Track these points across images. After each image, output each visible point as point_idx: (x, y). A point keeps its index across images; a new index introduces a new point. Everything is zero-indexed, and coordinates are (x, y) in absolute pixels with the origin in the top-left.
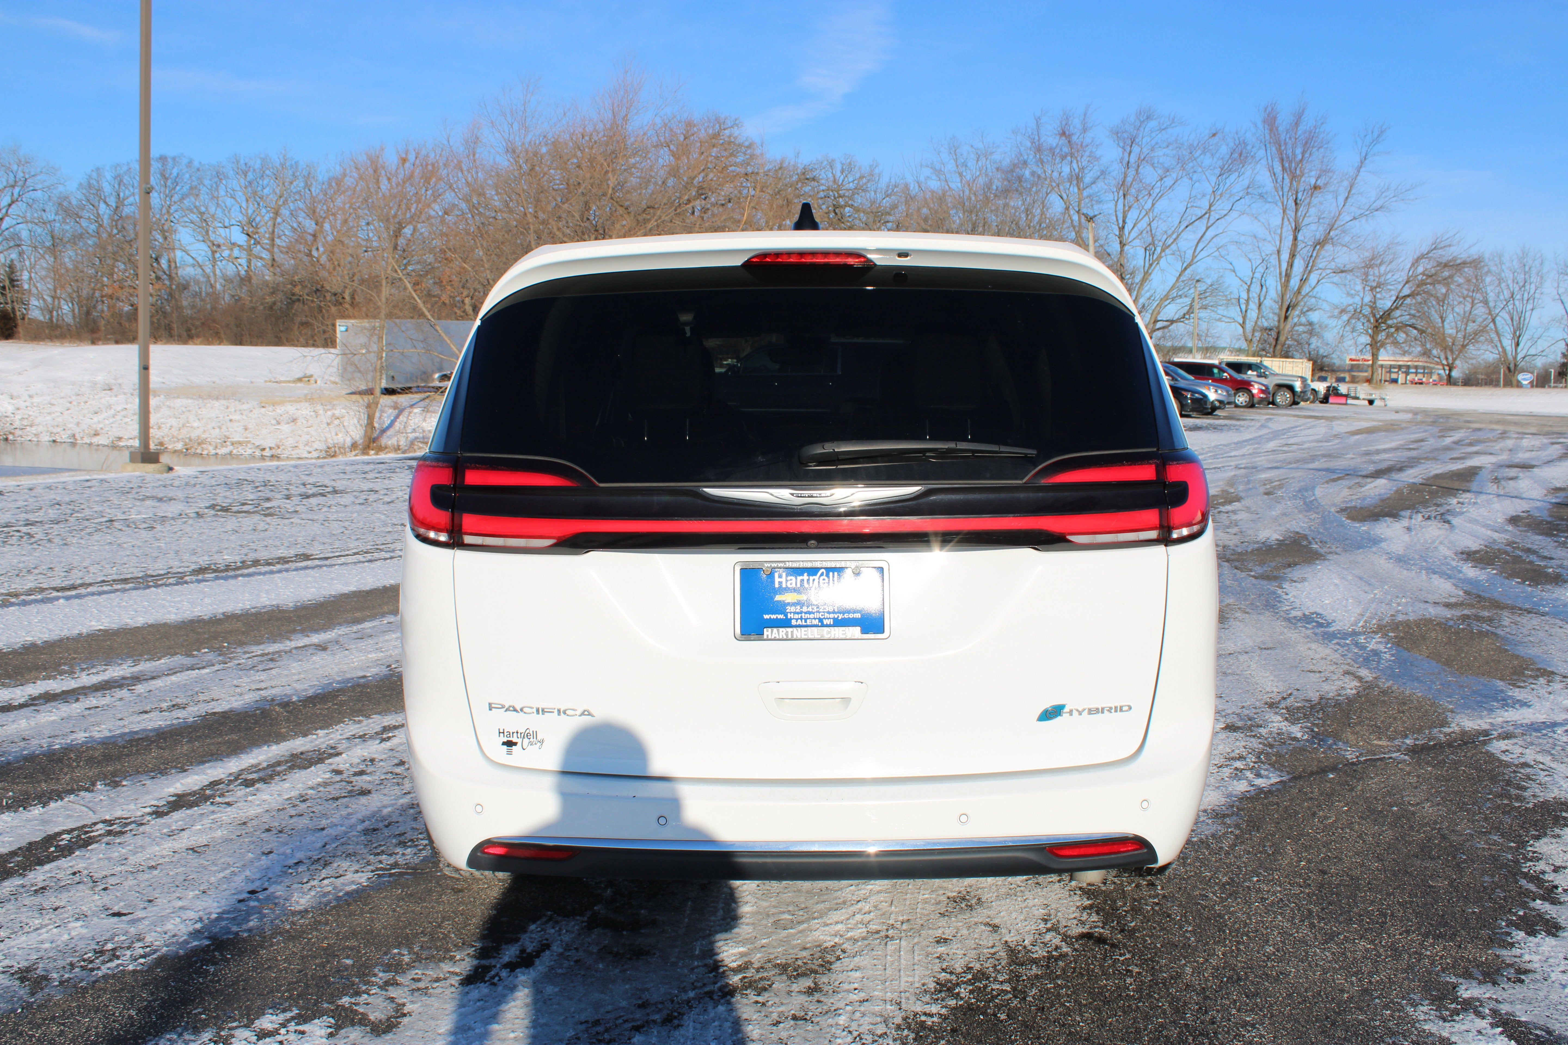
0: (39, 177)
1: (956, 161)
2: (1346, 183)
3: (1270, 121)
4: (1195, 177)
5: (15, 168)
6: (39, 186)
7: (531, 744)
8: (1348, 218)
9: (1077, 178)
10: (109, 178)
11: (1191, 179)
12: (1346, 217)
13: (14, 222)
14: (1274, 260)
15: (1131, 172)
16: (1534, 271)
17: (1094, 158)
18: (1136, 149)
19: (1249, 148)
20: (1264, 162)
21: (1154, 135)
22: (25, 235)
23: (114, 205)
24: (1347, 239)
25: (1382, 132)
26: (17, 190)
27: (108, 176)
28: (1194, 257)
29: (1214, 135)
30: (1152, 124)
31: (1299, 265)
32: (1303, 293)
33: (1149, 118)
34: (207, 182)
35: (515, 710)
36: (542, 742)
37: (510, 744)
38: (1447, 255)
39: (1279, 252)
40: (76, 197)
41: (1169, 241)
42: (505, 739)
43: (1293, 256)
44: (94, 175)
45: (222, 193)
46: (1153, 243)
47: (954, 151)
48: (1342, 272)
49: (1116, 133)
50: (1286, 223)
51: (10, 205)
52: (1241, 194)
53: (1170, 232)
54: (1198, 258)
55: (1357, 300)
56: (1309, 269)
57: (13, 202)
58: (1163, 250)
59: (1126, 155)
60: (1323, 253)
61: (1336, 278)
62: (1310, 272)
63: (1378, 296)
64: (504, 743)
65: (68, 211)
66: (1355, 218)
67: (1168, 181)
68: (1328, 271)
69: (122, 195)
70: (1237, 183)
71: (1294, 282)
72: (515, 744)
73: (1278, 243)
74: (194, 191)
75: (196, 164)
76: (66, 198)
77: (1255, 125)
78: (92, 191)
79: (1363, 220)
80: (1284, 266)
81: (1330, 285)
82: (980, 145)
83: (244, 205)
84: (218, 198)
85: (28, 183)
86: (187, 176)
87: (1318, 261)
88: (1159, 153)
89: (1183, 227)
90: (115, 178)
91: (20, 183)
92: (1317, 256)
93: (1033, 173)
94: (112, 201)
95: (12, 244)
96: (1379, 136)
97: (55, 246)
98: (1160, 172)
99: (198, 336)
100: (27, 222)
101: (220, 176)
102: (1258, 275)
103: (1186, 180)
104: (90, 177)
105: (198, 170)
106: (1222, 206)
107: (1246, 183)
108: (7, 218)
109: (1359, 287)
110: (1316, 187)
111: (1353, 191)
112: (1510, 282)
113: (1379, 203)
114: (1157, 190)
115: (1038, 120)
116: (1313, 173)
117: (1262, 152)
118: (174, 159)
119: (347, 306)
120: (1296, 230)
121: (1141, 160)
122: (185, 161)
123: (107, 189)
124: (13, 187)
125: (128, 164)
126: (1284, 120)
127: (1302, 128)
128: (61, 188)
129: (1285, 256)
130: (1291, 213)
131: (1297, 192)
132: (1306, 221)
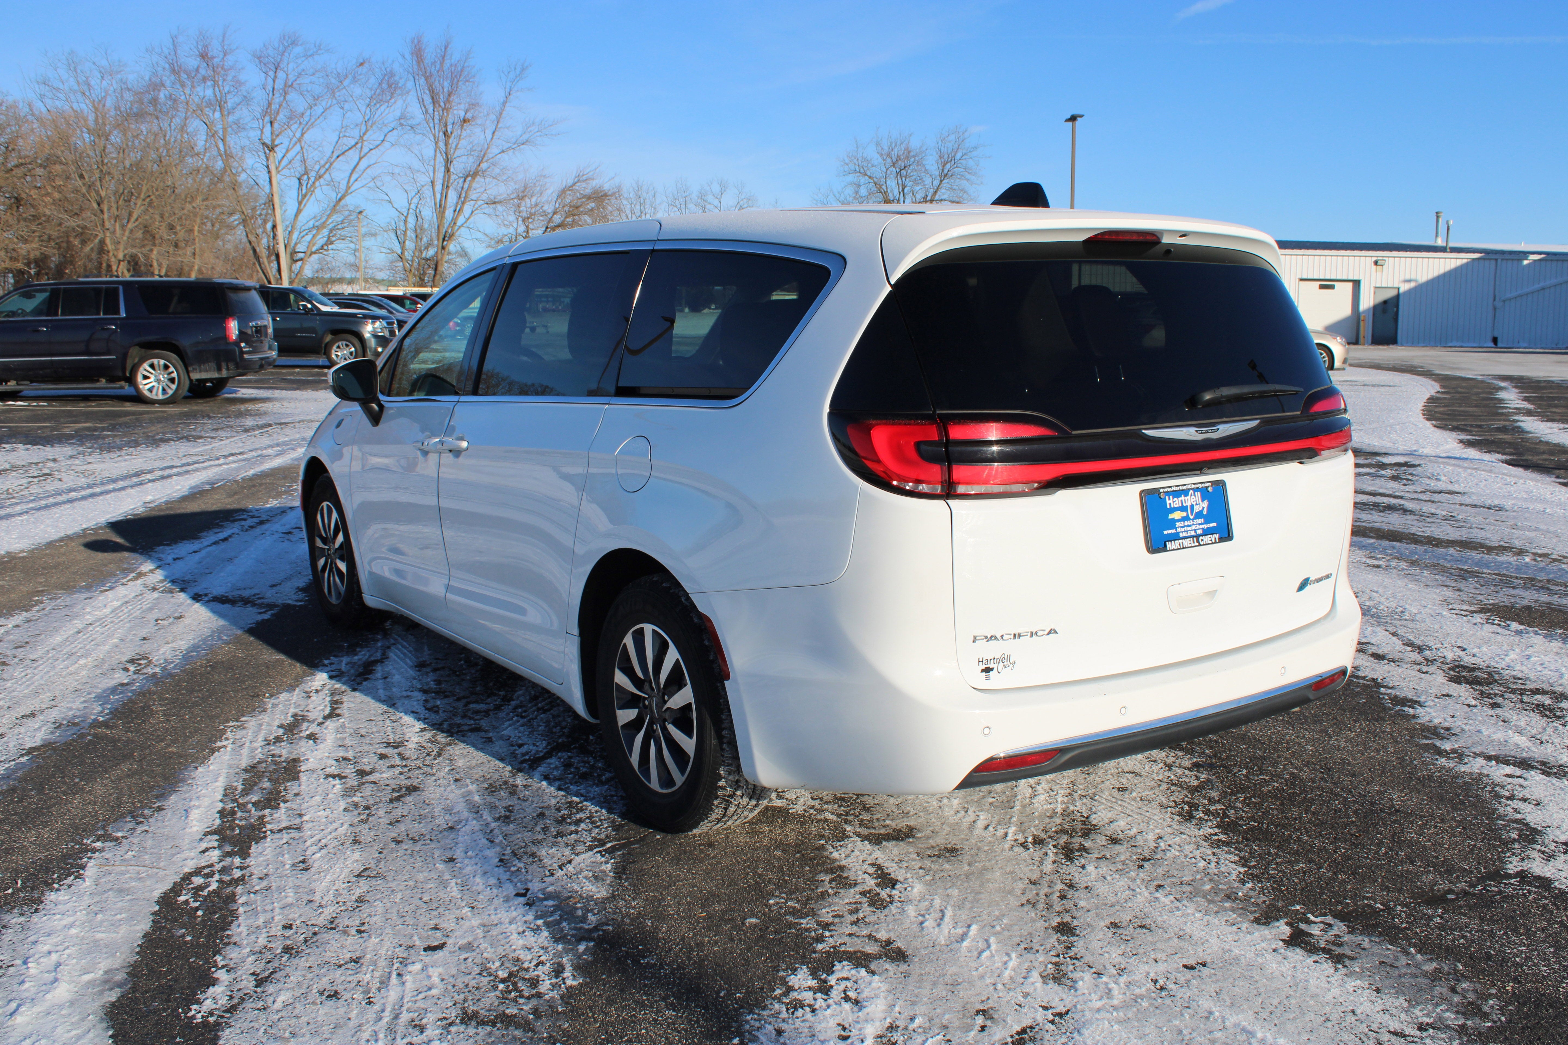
1: (76, 78)
2: (493, 117)
3: (418, 53)
4: (346, 106)
7: (1005, 667)
8: (496, 151)
9: (220, 104)
11: (342, 108)
12: (494, 150)
14: (427, 192)
15: (278, 99)
16: (648, 202)
17: (238, 84)
18: (281, 75)
19: (397, 78)
20: (413, 93)
21: (299, 61)
24: (497, 171)
25: (523, 69)
28: (348, 188)
29: (362, 64)
30: (298, 50)
31: (452, 196)
32: (459, 223)
33: (294, 43)
35: (996, 638)
36: (1014, 664)
37: (987, 670)
38: (587, 188)
39: (433, 183)
41: (322, 171)
42: (984, 667)
43: (446, 187)
46: (306, 173)
47: (73, 66)
48: (495, 203)
49: (259, 58)
50: (439, 155)
52: (392, 125)
53: (322, 163)
54: (352, 189)
55: (511, 230)
56: (463, 199)
58: (316, 179)
59: (270, 81)
60: (474, 185)
61: (489, 209)
62: (463, 203)
63: (531, 226)
64: (983, 671)
66: (503, 151)
67: (319, 110)
68: (480, 203)
70: (390, 112)
71: (449, 214)
72: (992, 669)
73: (431, 174)
77: (403, 56)
79: (511, 152)
80: (438, 196)
81: (483, 216)
82: (104, 63)
87: (470, 193)
88: (305, 80)
89: (335, 157)
92: (470, 187)
93: (170, 97)
96: (521, 73)
98: (310, 100)
102: (413, 206)
103: (337, 108)
106: (374, 136)
107: (398, 114)
109: (512, 218)
110: (465, 121)
111: (500, 125)
112: (628, 212)
113: (525, 137)
114: (307, 119)
115: (174, 39)
116: (462, 107)
117: (410, 84)
120: (448, 162)
121: (288, 87)
126: (430, 54)
127: (447, 64)
129: (438, 187)
130: (441, 145)
131: (446, 126)
132: (458, 153)
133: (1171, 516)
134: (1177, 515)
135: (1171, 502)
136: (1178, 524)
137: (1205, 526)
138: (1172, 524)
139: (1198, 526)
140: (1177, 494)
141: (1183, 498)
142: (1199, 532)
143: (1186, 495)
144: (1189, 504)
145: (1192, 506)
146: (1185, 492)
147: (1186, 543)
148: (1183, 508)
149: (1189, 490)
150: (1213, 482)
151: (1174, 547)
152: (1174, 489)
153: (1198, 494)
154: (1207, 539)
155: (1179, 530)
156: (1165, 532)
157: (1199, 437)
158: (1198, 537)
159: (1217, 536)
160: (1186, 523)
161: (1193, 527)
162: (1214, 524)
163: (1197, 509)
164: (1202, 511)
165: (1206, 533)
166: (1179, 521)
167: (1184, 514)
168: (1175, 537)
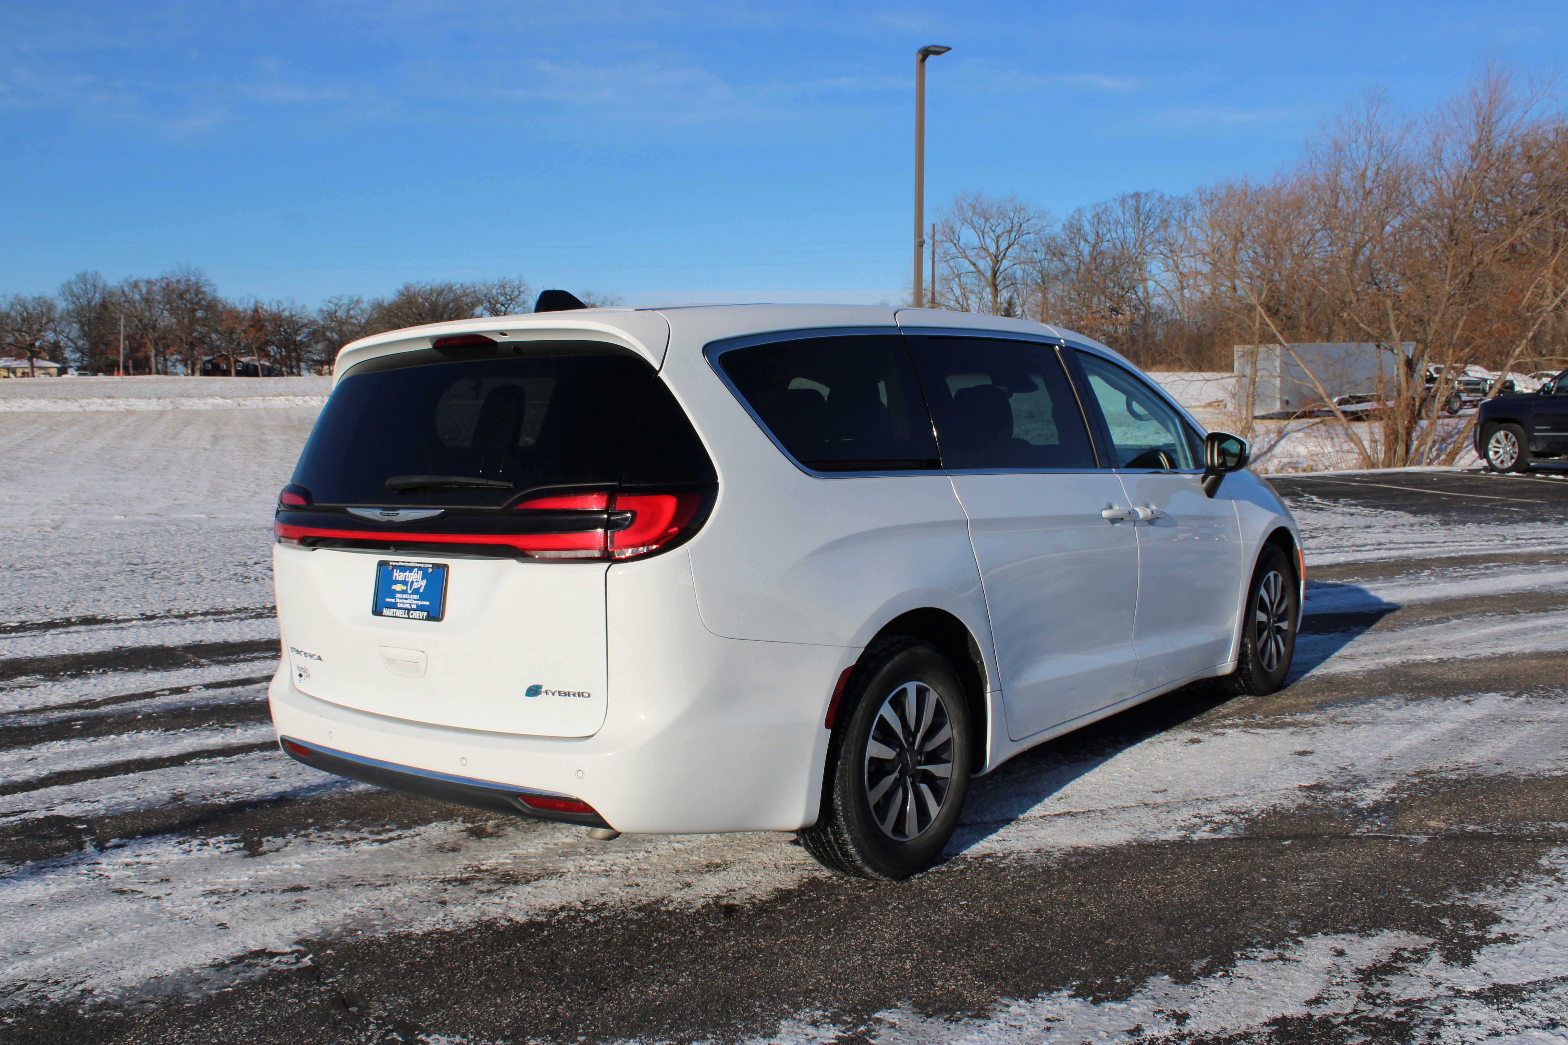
0: (1032, 222)
5: (1012, 215)
6: (1032, 230)
10: (1089, 218)
13: (1011, 264)
22: (1019, 273)
23: (1093, 242)
26: (1013, 235)
27: (1088, 215)
34: (1176, 214)
40: (1062, 237)
44: (1076, 216)
45: (1189, 223)
51: (1007, 249)
57: (1009, 246)
65: (1055, 251)
69: (1100, 232)
74: (1165, 223)
75: (1167, 198)
76: (1053, 239)
78: (1075, 231)
83: (1210, 233)
84: (1185, 229)
85: (1022, 228)
86: (1159, 210)
90: (1094, 217)
91: (1016, 228)
94: (1091, 238)
95: (1009, 283)
97: (1045, 283)
99: (1161, 363)
100: (1020, 263)
101: (1188, 207)
104: (1073, 217)
105: (1169, 203)
108: (1004, 261)
118: (1147, 194)
119: (1302, 329)
122: (1157, 195)
123: (1087, 227)
124: (1010, 232)
125: (1106, 203)
128: (1048, 230)
133: (394, 587)
134: (398, 587)
135: (398, 575)
136: (398, 595)
137: (420, 603)
138: (393, 594)
139: (413, 601)
140: (404, 569)
141: (407, 573)
142: (414, 606)
143: (411, 572)
144: (410, 580)
145: (412, 582)
146: (411, 569)
147: (399, 613)
148: (404, 583)
149: (413, 568)
150: (434, 565)
151: (388, 614)
152: (401, 564)
153: (421, 573)
154: (416, 614)
155: (398, 600)
156: (387, 600)
157: (384, 519)
158: (409, 610)
159: (425, 614)
160: (405, 596)
161: (409, 601)
162: (428, 603)
163: (415, 586)
164: (419, 589)
165: (420, 608)
166: (399, 592)
167: (404, 588)
168: (394, 606)
